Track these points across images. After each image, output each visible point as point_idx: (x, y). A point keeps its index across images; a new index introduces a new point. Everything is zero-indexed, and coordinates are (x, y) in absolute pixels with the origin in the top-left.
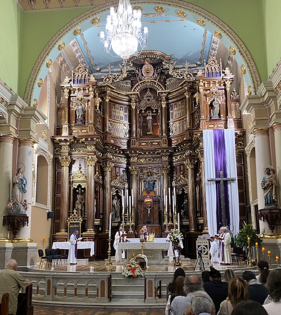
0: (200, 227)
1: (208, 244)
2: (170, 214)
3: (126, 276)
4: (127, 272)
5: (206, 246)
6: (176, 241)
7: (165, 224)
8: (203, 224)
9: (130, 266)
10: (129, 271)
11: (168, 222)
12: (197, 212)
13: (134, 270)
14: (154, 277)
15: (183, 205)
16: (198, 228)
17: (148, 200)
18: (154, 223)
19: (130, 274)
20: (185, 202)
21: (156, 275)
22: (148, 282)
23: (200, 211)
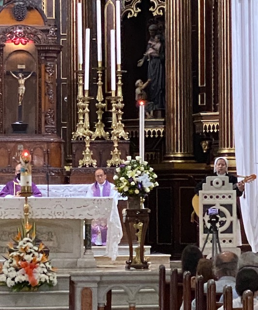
0: (205, 145)
1: (233, 201)
2: (100, 97)
3: (10, 283)
4: (14, 274)
5: (229, 207)
6: (137, 192)
7: (80, 132)
8: (216, 135)
9: (20, 258)
10: (17, 270)
11: (92, 128)
12: (196, 90)
13: (31, 267)
14: (98, 279)
15: (141, 63)
16: (197, 148)
17: (20, 47)
18: (38, 132)
19: (21, 277)
20: (150, 51)
21: (101, 275)
22: (82, 292)
23: (208, 89)
